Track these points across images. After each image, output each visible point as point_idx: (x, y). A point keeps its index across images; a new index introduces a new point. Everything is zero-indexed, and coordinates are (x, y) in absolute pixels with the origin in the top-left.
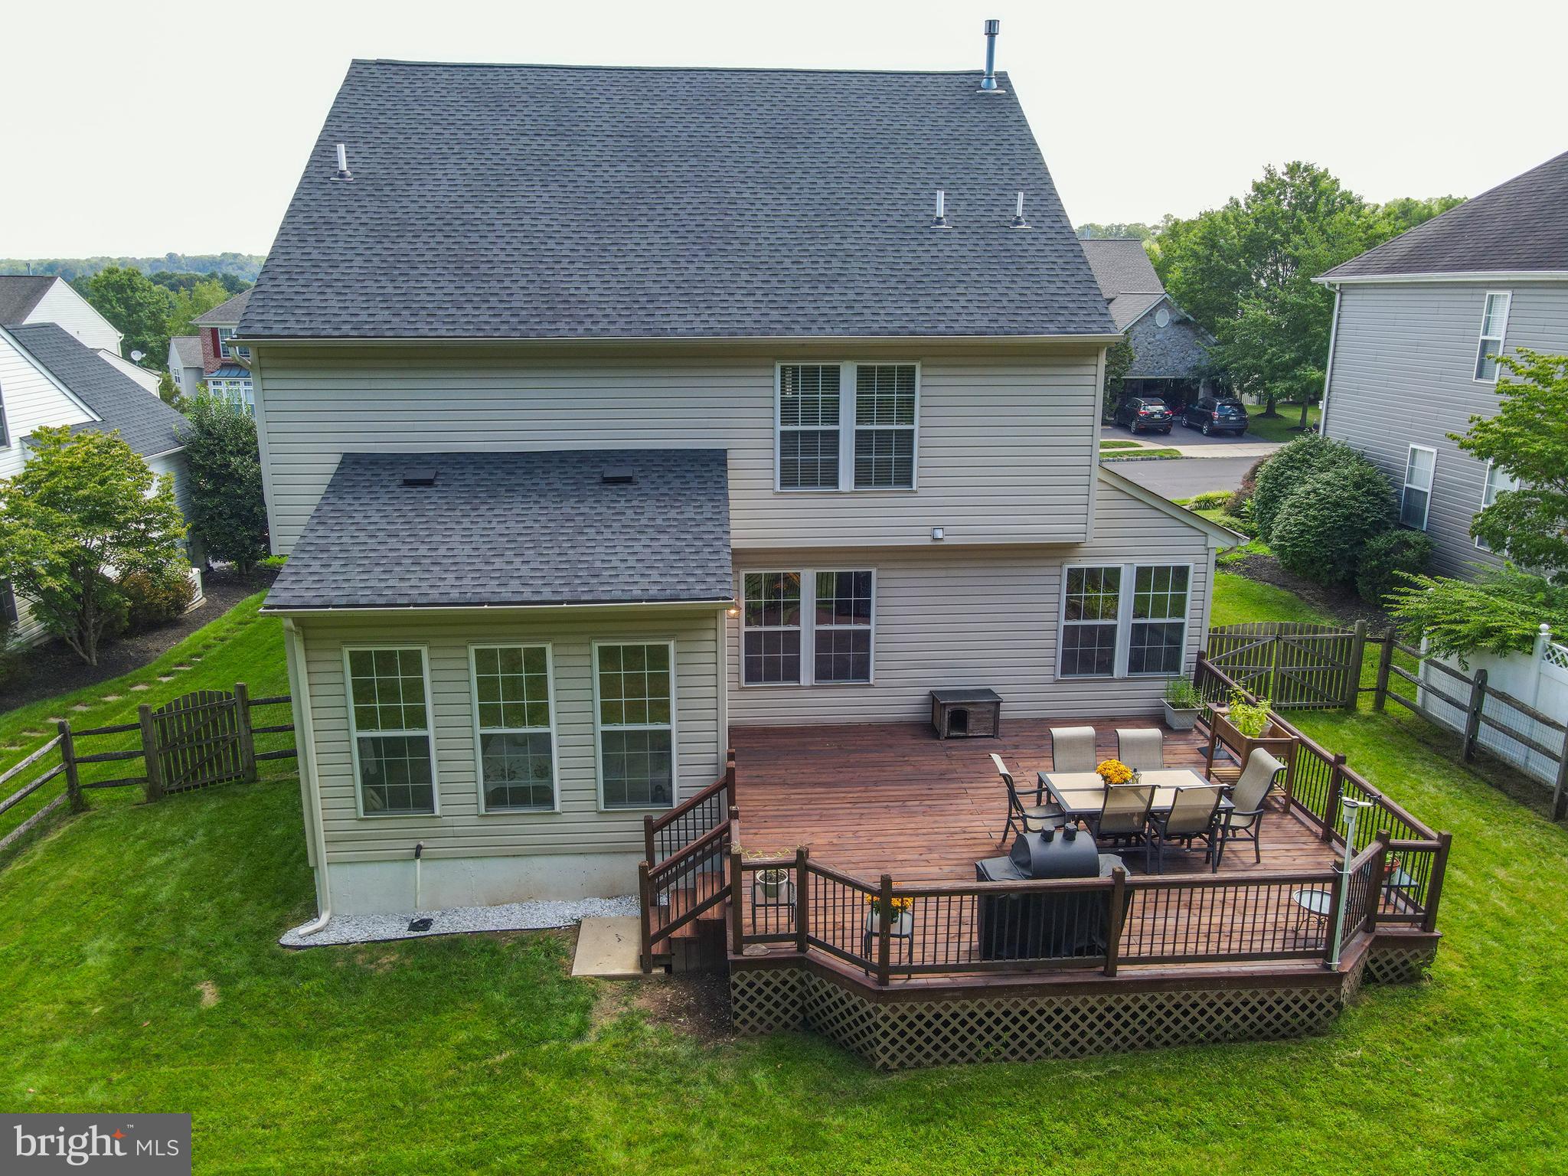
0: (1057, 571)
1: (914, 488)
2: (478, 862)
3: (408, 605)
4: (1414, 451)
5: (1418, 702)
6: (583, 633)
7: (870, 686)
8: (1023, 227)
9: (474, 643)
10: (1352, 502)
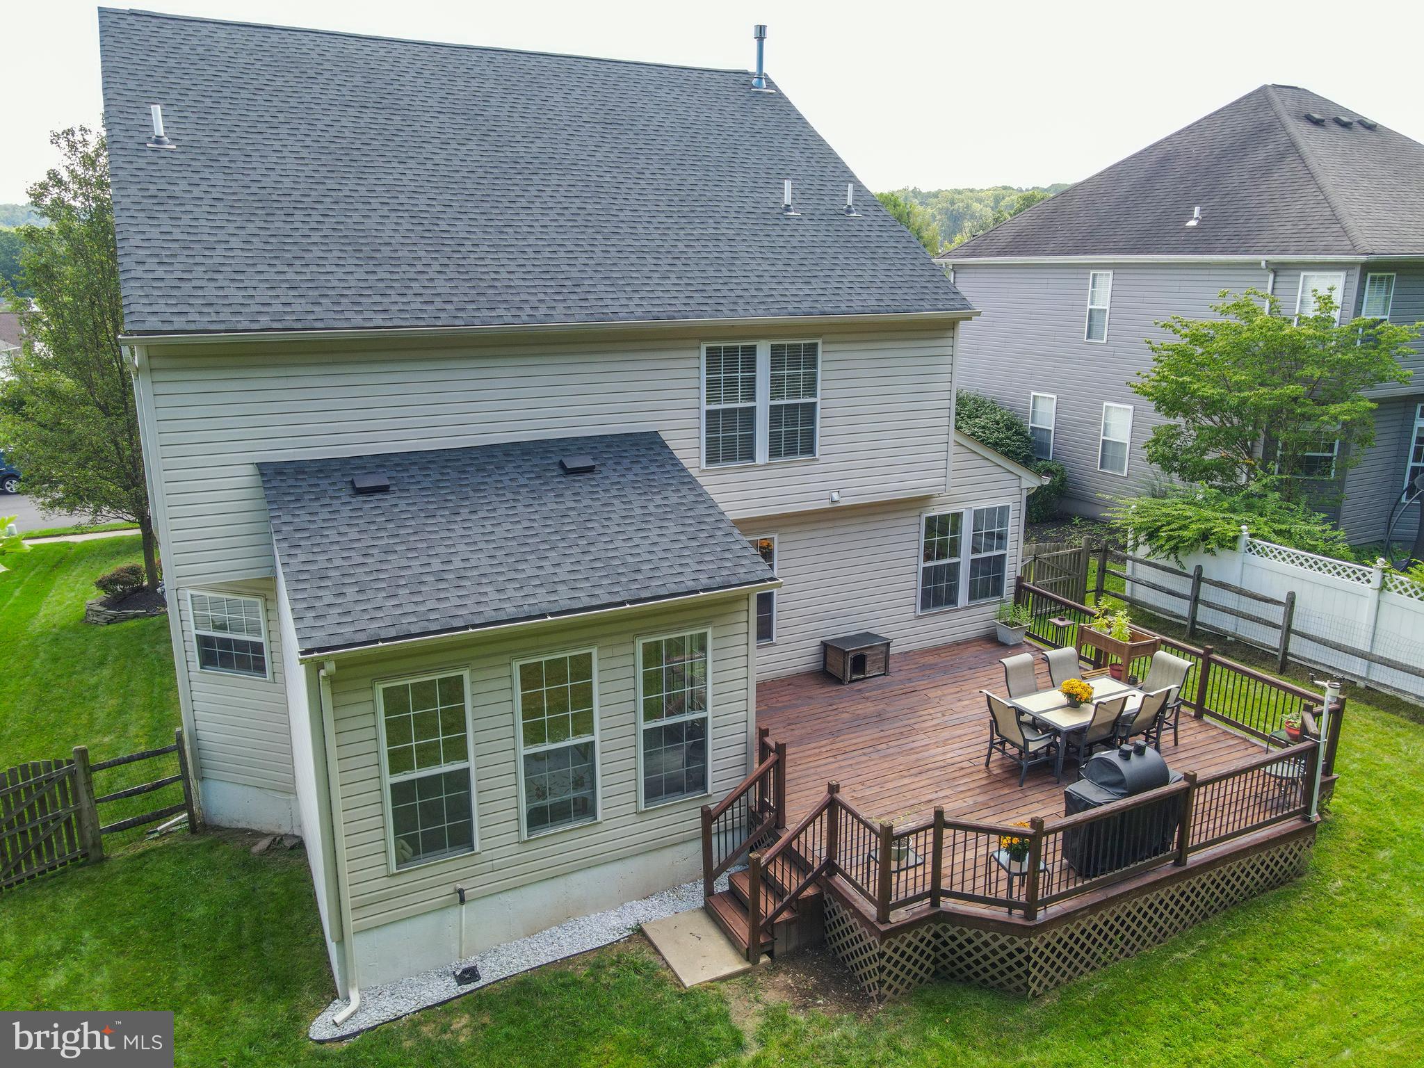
0: (916, 520)
1: (817, 456)
2: (517, 892)
3: (466, 628)
4: (1034, 397)
5: (1127, 593)
6: (626, 632)
7: (774, 644)
8: (855, 215)
9: (517, 658)
10: (1008, 441)
